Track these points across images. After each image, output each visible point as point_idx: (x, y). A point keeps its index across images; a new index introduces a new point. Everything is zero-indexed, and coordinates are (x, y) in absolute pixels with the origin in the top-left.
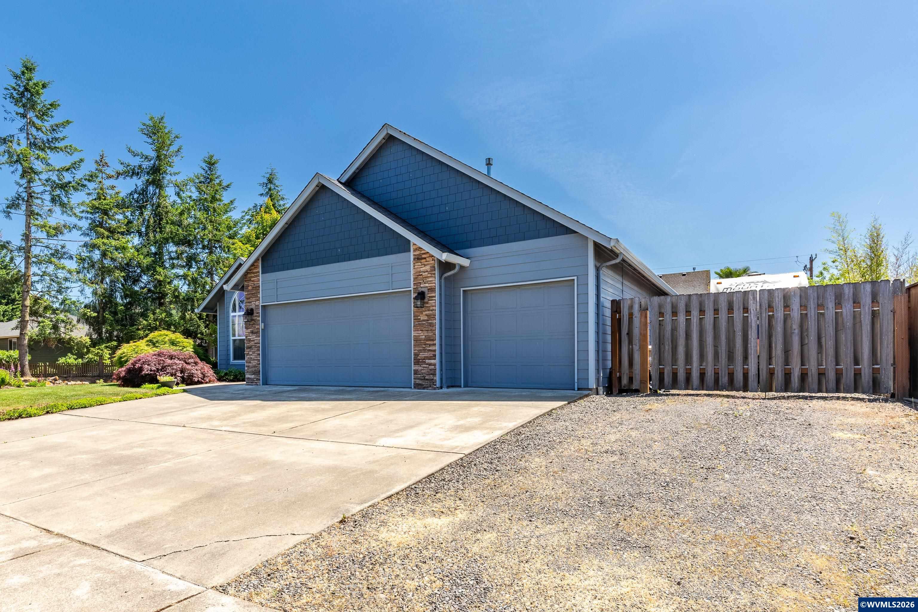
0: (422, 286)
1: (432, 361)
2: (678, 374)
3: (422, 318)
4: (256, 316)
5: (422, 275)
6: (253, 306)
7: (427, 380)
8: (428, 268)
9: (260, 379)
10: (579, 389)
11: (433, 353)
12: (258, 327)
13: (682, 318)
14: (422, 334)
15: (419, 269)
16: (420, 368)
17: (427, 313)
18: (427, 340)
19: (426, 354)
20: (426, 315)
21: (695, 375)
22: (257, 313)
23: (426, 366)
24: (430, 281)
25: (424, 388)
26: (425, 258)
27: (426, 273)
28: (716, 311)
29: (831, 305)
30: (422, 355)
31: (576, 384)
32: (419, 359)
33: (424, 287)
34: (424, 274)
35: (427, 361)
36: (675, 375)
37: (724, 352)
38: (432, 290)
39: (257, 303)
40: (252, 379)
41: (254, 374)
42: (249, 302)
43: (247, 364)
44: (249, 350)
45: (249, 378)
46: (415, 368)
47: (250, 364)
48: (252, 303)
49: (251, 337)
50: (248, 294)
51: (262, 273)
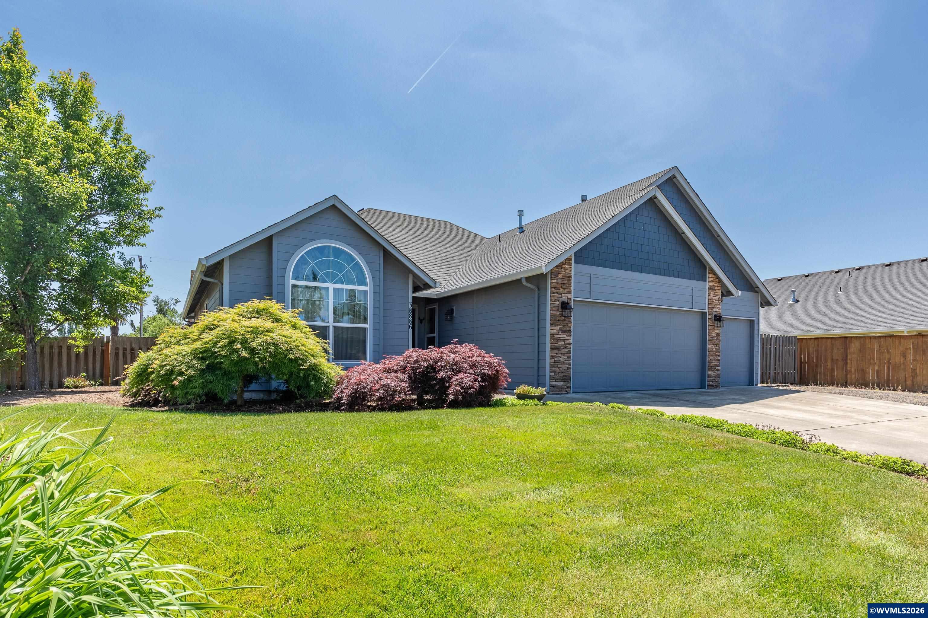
0: (715, 310)
1: (719, 368)
6: (565, 299)
7: (716, 382)
9: (570, 387)
11: (719, 362)
12: (570, 325)
14: (714, 347)
16: (712, 373)
18: (717, 352)
19: (716, 363)
23: (715, 371)
25: (715, 388)
30: (714, 363)
32: (712, 366)
35: (716, 368)
39: (569, 296)
40: (561, 387)
41: (563, 380)
42: (557, 293)
43: (554, 368)
44: (557, 351)
45: (556, 386)
46: (709, 373)
47: (557, 369)
48: (563, 295)
49: (560, 336)
50: (557, 283)
51: (575, 262)
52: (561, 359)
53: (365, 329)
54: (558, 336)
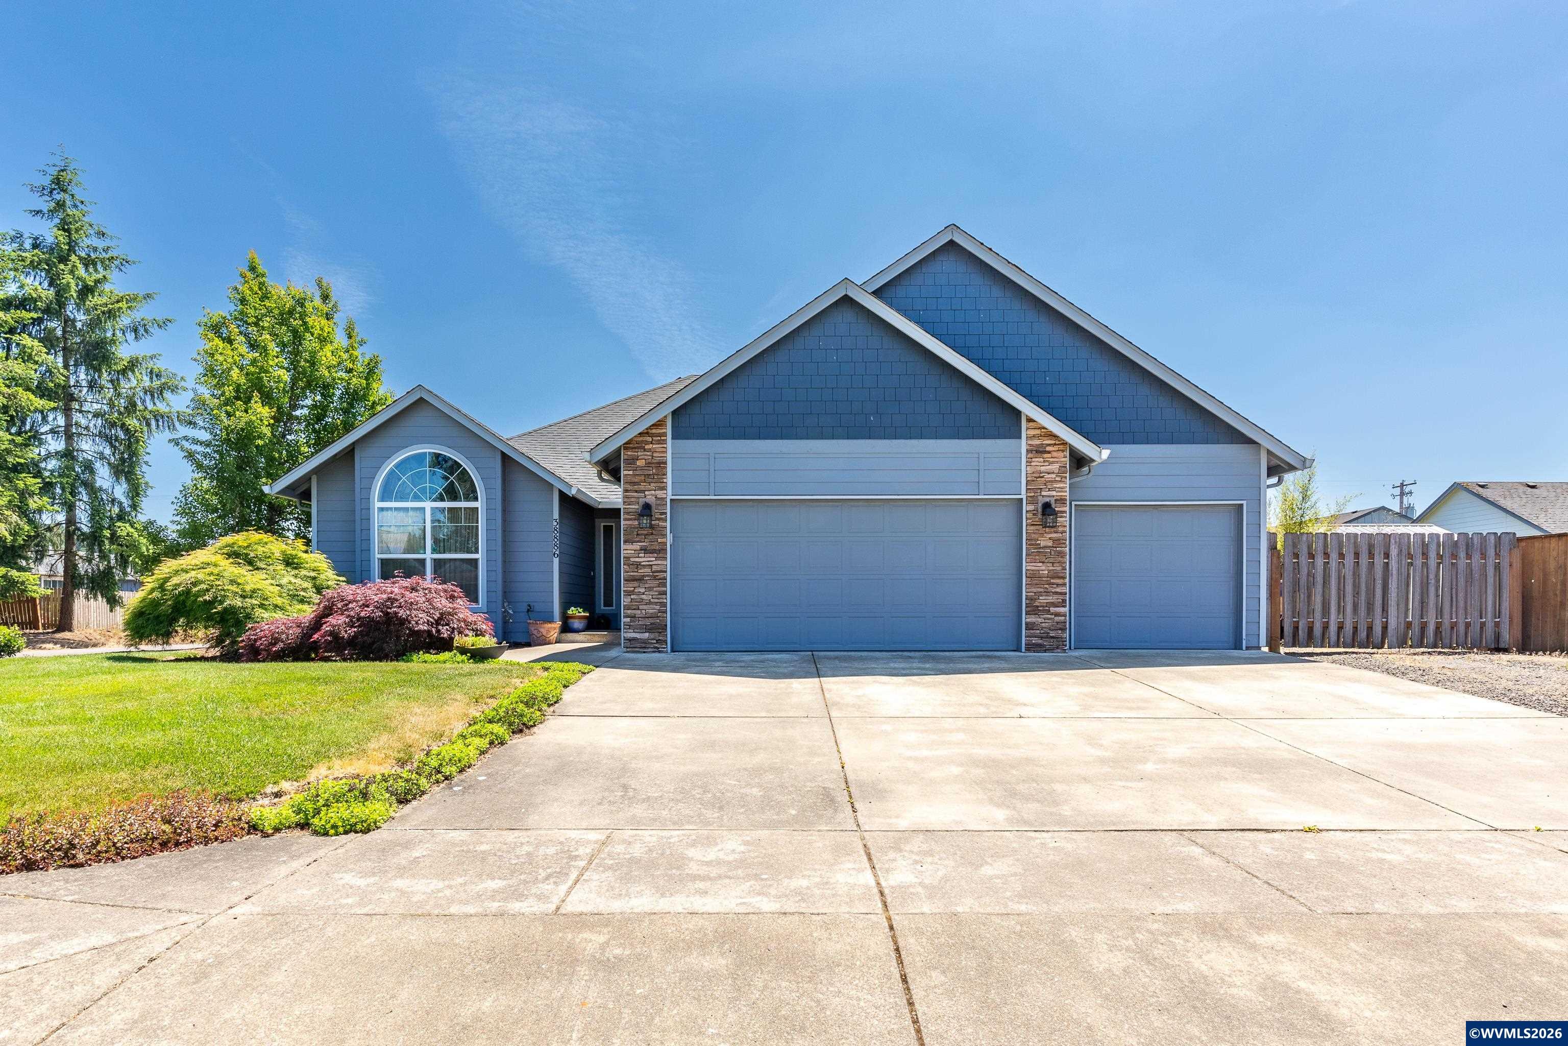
0: (1044, 493)
1: (1062, 610)
2: (1314, 629)
3: (1043, 544)
4: (659, 519)
5: (1042, 477)
6: (650, 499)
7: (1052, 637)
8: (1055, 467)
9: (666, 642)
10: (1247, 648)
11: (1061, 597)
12: (664, 540)
13: (1320, 561)
14: (1043, 568)
15: (1038, 468)
16: (1040, 620)
17: (1054, 535)
18: (1053, 578)
19: (1051, 599)
20: (1050, 539)
21: (1333, 628)
22: (662, 514)
23: (1049, 616)
24: (1059, 488)
25: (1045, 651)
26: (1049, 452)
27: (1054, 476)
28: (1357, 555)
29: (1462, 555)
30: (1043, 600)
31: (1244, 642)
32: (1038, 607)
33: (1048, 495)
34: (1047, 476)
35: (1052, 609)
36: (1310, 630)
37: (1363, 602)
38: (1061, 501)
39: (660, 494)
40: (644, 642)
41: (648, 629)
42: (636, 492)
43: (629, 612)
44: (636, 584)
45: (634, 639)
46: (1028, 620)
47: (639, 612)
48: (646, 493)
49: (640, 560)
50: (634, 475)
51: (674, 437)
52: (644, 597)
53: (476, 560)
54: (637, 560)
